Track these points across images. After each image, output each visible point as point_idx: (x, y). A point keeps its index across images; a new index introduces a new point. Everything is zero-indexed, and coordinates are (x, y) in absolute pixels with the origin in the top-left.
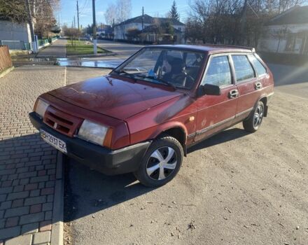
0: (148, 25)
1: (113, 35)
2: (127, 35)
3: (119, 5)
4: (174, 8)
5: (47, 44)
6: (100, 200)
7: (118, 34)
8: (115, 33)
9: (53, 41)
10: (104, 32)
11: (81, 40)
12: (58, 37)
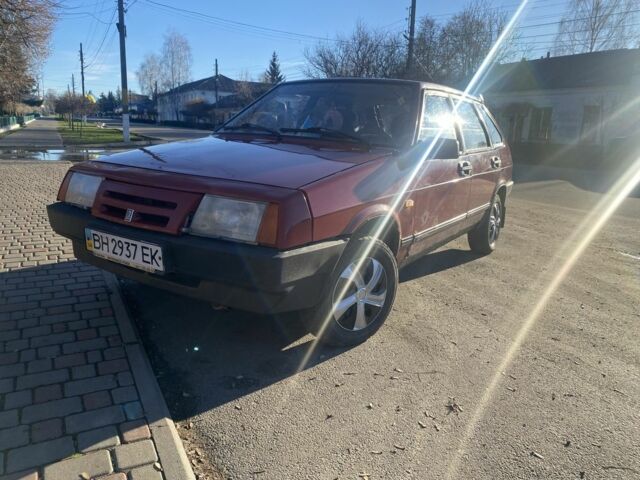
0: (225, 94)
1: (155, 113)
2: (184, 113)
3: (166, 56)
4: (274, 65)
5: (16, 126)
6: (240, 377)
7: (166, 112)
8: (159, 109)
9: (27, 123)
10: (135, 108)
11: (88, 121)
12: (36, 116)
